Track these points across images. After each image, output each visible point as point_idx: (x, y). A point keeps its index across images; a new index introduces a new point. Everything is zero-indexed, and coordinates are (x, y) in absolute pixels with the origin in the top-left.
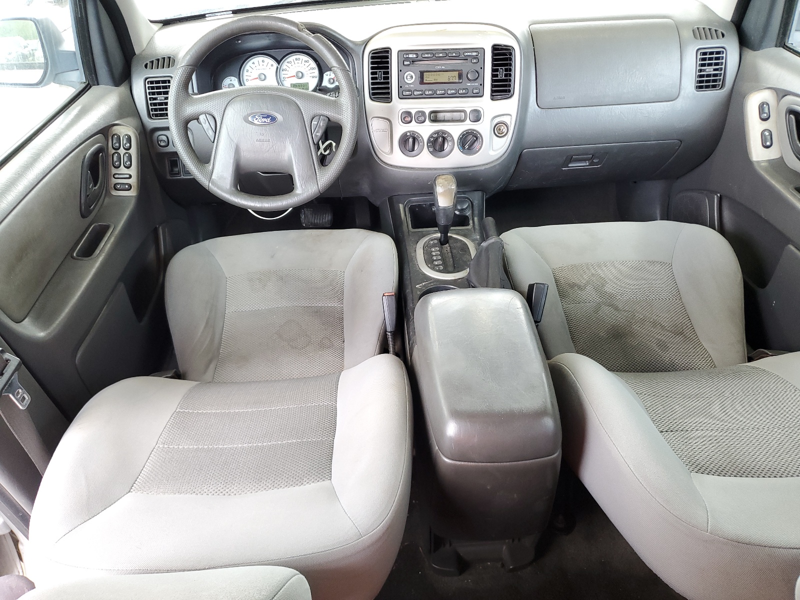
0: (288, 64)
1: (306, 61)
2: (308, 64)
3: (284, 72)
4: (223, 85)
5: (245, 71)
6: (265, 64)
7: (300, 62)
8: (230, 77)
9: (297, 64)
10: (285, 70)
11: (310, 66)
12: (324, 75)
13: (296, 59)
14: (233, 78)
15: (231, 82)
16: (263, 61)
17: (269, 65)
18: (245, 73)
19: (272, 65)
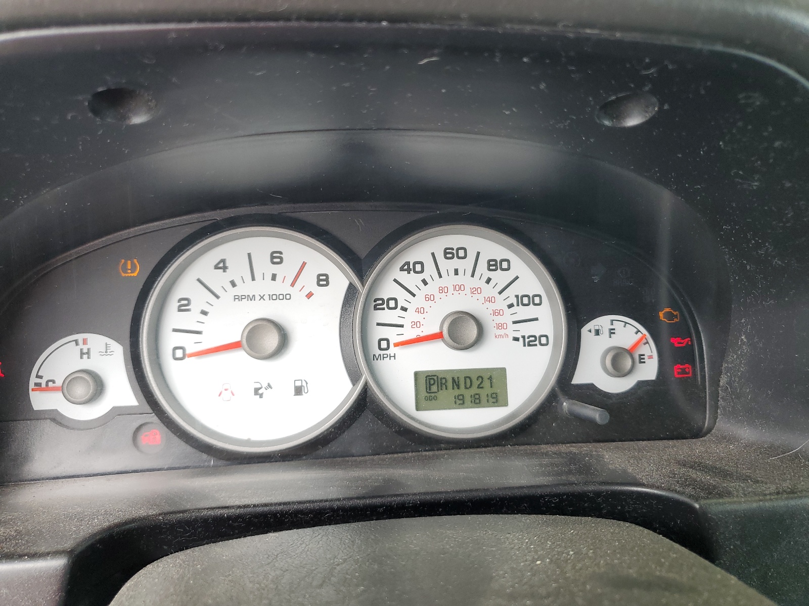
0: (403, 277)
1: (493, 265)
2: (507, 277)
3: (385, 316)
4: (33, 380)
5: (173, 305)
6: (287, 270)
7: (466, 265)
8: (80, 337)
9: (449, 280)
10: (391, 304)
11: (517, 289)
12: (584, 330)
13: (449, 254)
14: (96, 341)
15: (85, 364)
16: (276, 258)
17: (308, 280)
18: (173, 318)
19: (323, 280)
